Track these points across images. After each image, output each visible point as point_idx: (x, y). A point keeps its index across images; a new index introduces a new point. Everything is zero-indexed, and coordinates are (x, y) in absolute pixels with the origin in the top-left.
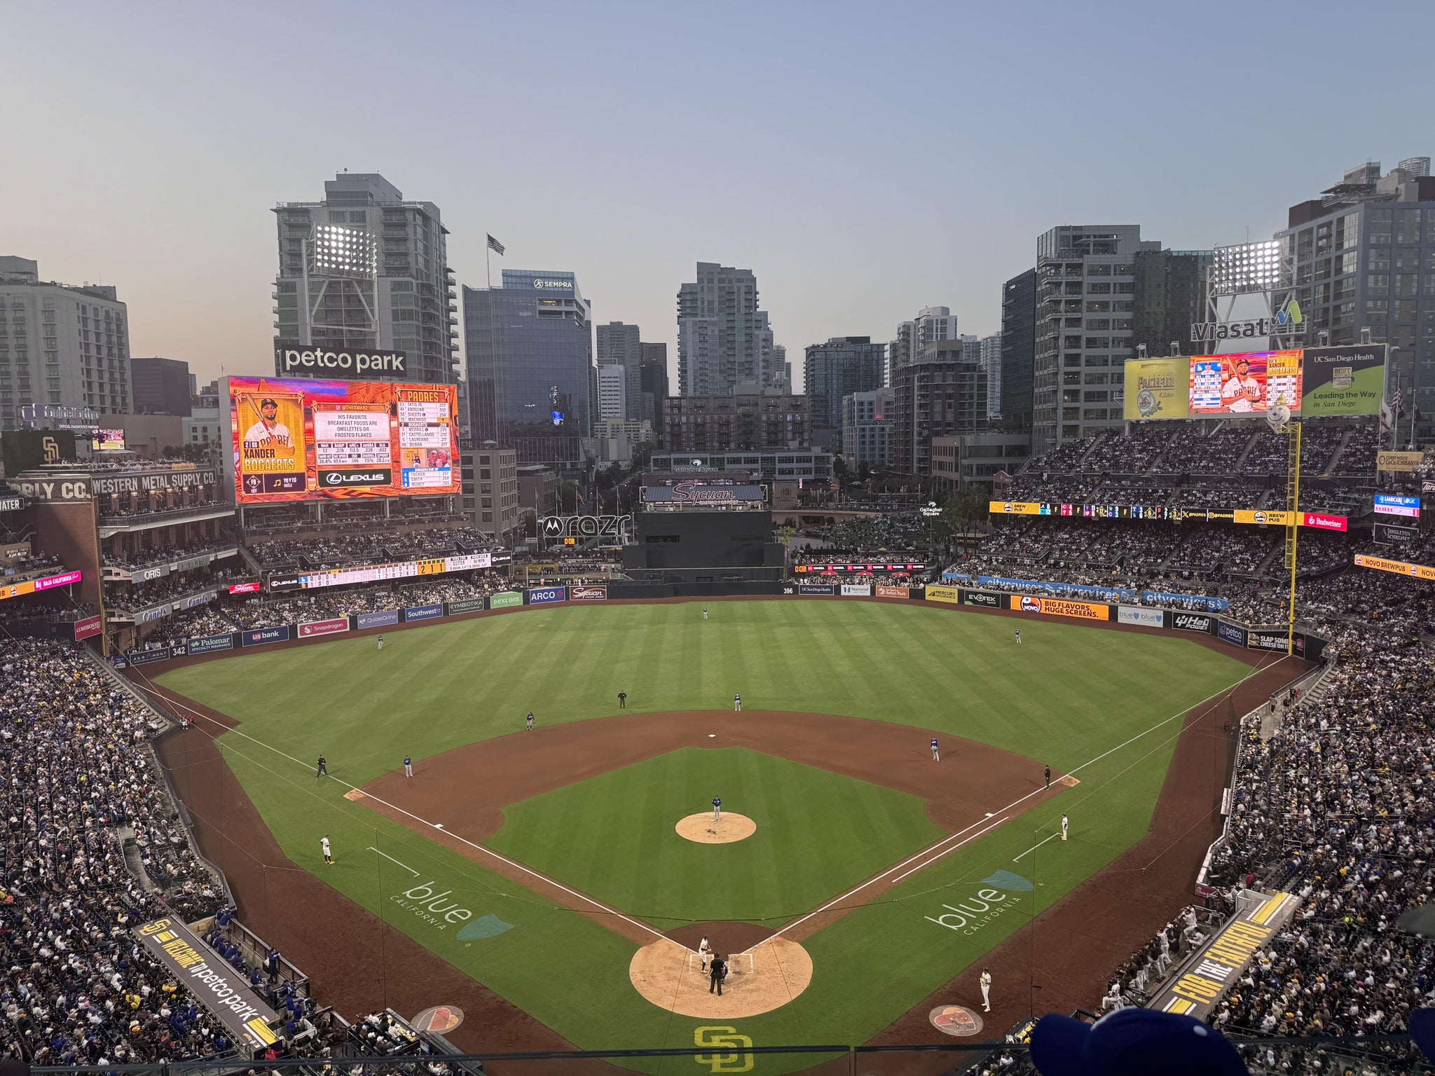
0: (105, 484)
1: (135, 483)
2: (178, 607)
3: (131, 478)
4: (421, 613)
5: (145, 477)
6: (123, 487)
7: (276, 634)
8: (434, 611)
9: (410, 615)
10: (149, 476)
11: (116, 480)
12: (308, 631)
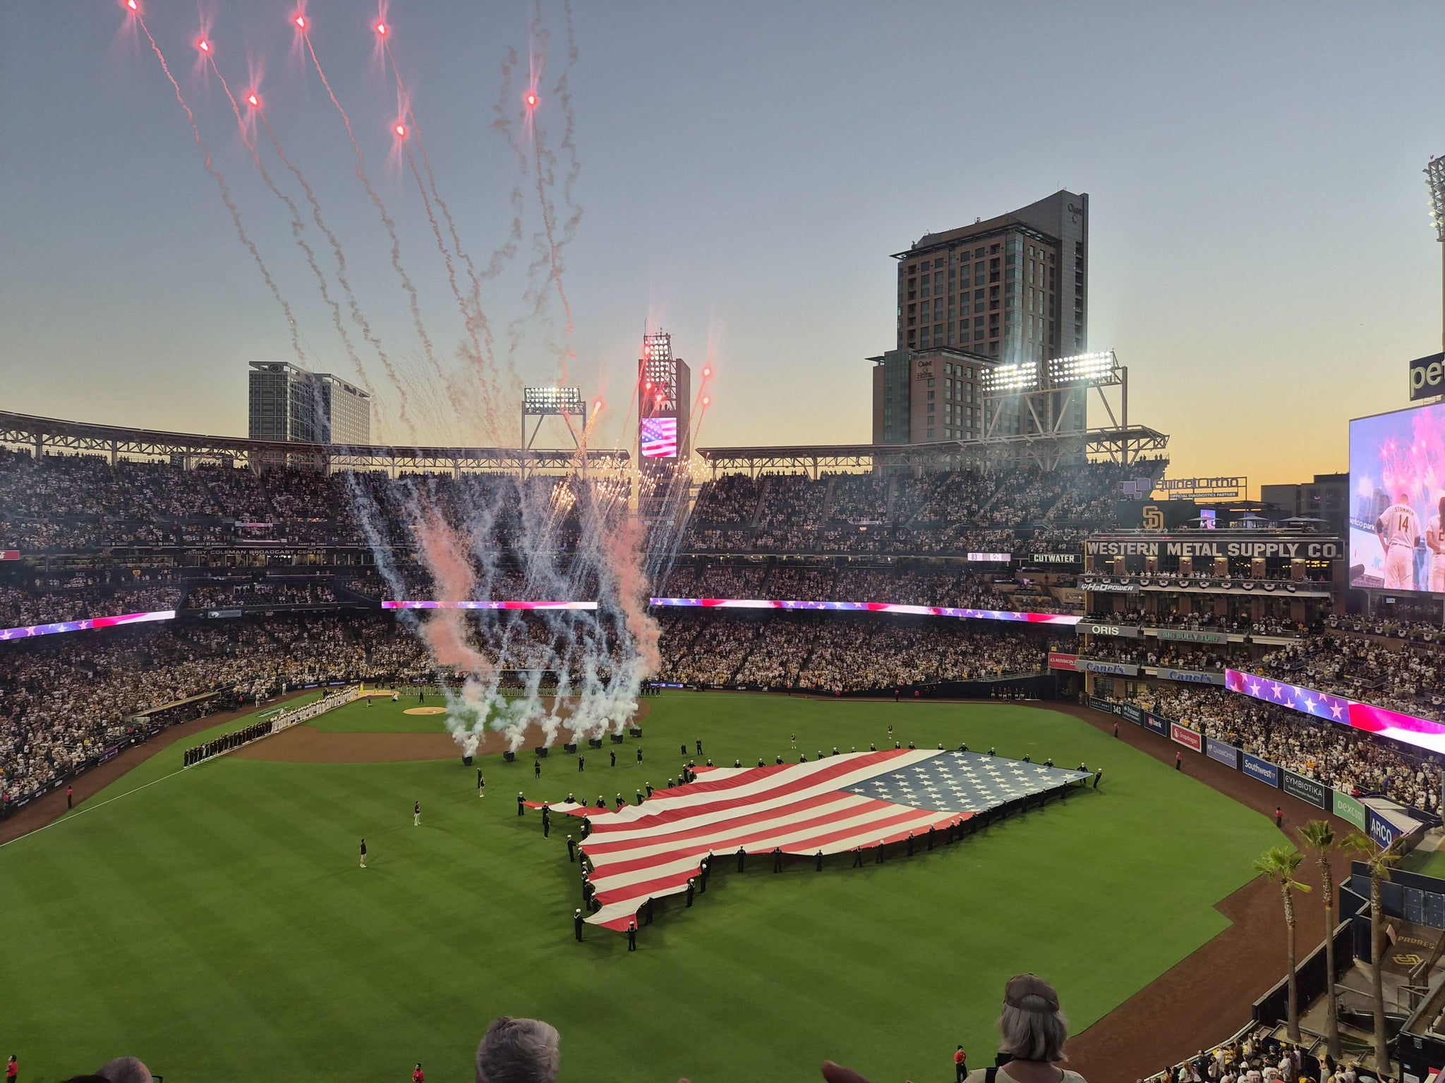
0: (1104, 546)
1: (1155, 548)
2: (1155, 673)
3: (1148, 543)
4: (1255, 767)
5: (1174, 544)
6: (1132, 551)
7: (1159, 724)
8: (1268, 773)
9: (1248, 765)
10: (1182, 543)
11: (1122, 545)
12: (1177, 735)
